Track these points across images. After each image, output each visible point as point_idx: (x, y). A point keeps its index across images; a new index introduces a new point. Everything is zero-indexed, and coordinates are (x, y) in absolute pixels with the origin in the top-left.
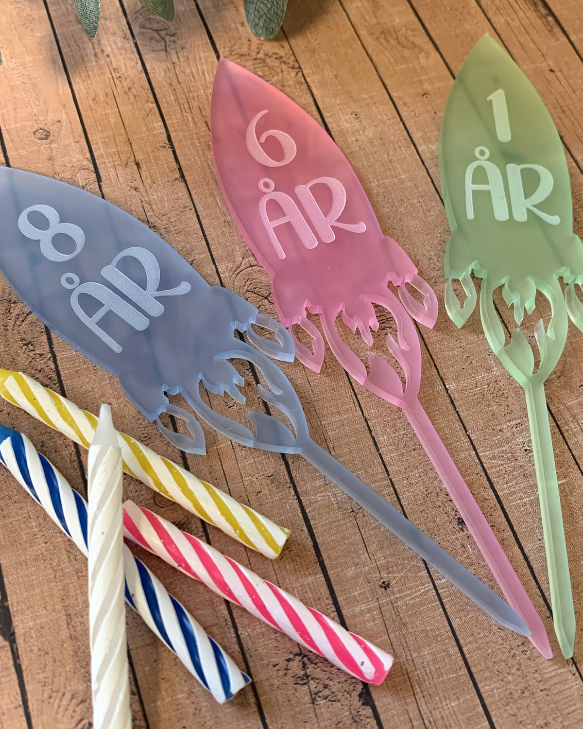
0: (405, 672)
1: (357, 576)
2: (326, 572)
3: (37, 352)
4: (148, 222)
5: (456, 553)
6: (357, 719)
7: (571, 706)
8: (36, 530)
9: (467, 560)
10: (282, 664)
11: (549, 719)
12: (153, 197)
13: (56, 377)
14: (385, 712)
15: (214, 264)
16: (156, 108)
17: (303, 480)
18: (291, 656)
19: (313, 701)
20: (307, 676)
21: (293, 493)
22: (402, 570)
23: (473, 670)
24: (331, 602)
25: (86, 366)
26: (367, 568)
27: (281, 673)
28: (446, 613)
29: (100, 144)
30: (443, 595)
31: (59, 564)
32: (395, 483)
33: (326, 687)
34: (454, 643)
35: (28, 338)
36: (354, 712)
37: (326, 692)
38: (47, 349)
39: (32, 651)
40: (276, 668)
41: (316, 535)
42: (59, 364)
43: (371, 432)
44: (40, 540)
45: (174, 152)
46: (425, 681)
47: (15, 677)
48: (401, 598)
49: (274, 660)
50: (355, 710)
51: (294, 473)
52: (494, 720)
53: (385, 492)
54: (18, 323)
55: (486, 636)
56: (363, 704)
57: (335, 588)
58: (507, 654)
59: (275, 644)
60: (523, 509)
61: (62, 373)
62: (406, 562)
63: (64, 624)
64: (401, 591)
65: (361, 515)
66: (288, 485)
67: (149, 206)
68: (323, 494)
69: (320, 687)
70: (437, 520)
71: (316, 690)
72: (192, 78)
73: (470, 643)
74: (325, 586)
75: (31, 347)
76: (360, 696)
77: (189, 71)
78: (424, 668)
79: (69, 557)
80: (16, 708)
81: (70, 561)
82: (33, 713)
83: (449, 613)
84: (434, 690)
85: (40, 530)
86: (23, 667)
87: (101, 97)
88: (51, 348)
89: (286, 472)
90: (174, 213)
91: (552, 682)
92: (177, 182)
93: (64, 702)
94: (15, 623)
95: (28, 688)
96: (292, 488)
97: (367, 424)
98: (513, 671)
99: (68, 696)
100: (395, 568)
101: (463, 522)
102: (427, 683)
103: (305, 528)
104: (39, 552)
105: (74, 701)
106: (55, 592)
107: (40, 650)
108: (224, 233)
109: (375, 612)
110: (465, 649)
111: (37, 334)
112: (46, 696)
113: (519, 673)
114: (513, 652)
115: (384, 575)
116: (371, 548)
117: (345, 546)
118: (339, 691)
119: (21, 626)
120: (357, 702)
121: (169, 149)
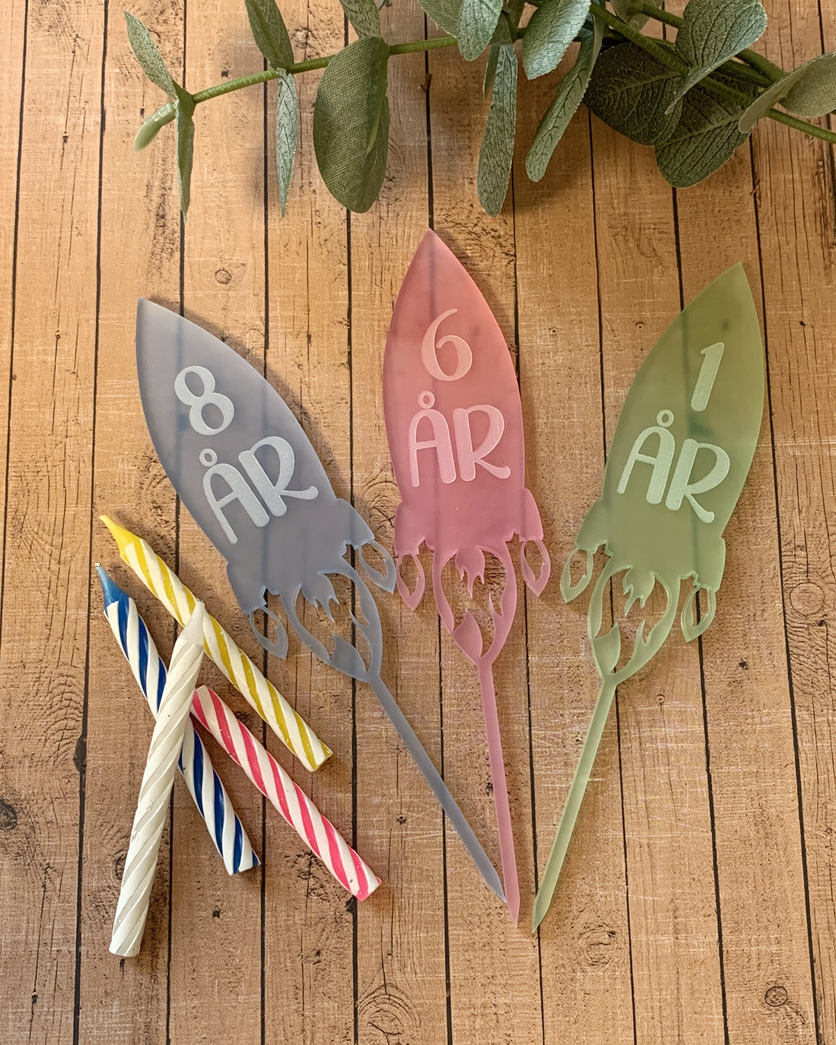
0: (391, 897)
1: (380, 806)
2: (356, 794)
3: (164, 518)
4: (301, 406)
5: (475, 812)
6: (338, 920)
7: (520, 970)
8: (124, 684)
9: (482, 822)
10: (293, 857)
11: (498, 974)
12: (313, 379)
13: (174, 548)
14: (364, 922)
15: (352, 469)
16: (346, 273)
17: (363, 708)
18: (302, 853)
19: (308, 895)
20: (310, 874)
21: (351, 717)
22: (421, 812)
23: (449, 914)
24: (351, 820)
25: (203, 544)
26: (391, 801)
27: (289, 864)
28: (445, 860)
29: (278, 303)
30: (448, 844)
31: (135, 719)
32: (445, 735)
33: (322, 887)
34: (442, 886)
35: (159, 501)
36: (337, 914)
37: (321, 891)
38: (174, 517)
39: (96, 785)
40: (287, 859)
41: (358, 760)
42: (181, 536)
43: (441, 681)
44: (125, 694)
45: (350, 331)
46: (405, 909)
47: (78, 801)
48: (412, 835)
49: (287, 852)
50: (339, 912)
51: (358, 699)
52: (450, 959)
53: (432, 740)
54: (153, 484)
55: (472, 890)
56: (347, 910)
57: (359, 809)
58: (484, 910)
59: (292, 839)
60: (551, 792)
61: (181, 545)
62: (427, 806)
63: (126, 771)
64: (413, 829)
65: (403, 754)
66: (349, 708)
67: (307, 389)
68: (377, 725)
69: (318, 886)
70: (469, 779)
71: (313, 887)
72: (395, 243)
73: (456, 891)
74: (351, 805)
75: (159, 512)
76: (348, 903)
77: (394, 232)
78: (409, 898)
79: (145, 716)
80: (73, 825)
81: (145, 720)
82: (86, 833)
83: (448, 861)
84: (410, 918)
85: (127, 686)
86: (86, 795)
87: (293, 246)
88: (177, 517)
89: (351, 696)
90: (329, 403)
91: (513, 946)
92: (342, 367)
93: (111, 833)
94: (88, 758)
95: (87, 813)
96: (351, 713)
97: (441, 673)
98: (483, 926)
99: (115, 829)
100: (416, 809)
101: (492, 787)
102: (407, 911)
103: (351, 751)
104: (122, 704)
105: (119, 834)
106: (126, 741)
107: (103, 786)
108: (371, 438)
109: (384, 840)
110: (449, 895)
111: (167, 500)
112: (98, 824)
113: (488, 930)
114: (489, 911)
115: (404, 811)
116: (402, 786)
117: (379, 777)
118: (332, 893)
119: (92, 762)
120: (343, 907)
121: (345, 327)
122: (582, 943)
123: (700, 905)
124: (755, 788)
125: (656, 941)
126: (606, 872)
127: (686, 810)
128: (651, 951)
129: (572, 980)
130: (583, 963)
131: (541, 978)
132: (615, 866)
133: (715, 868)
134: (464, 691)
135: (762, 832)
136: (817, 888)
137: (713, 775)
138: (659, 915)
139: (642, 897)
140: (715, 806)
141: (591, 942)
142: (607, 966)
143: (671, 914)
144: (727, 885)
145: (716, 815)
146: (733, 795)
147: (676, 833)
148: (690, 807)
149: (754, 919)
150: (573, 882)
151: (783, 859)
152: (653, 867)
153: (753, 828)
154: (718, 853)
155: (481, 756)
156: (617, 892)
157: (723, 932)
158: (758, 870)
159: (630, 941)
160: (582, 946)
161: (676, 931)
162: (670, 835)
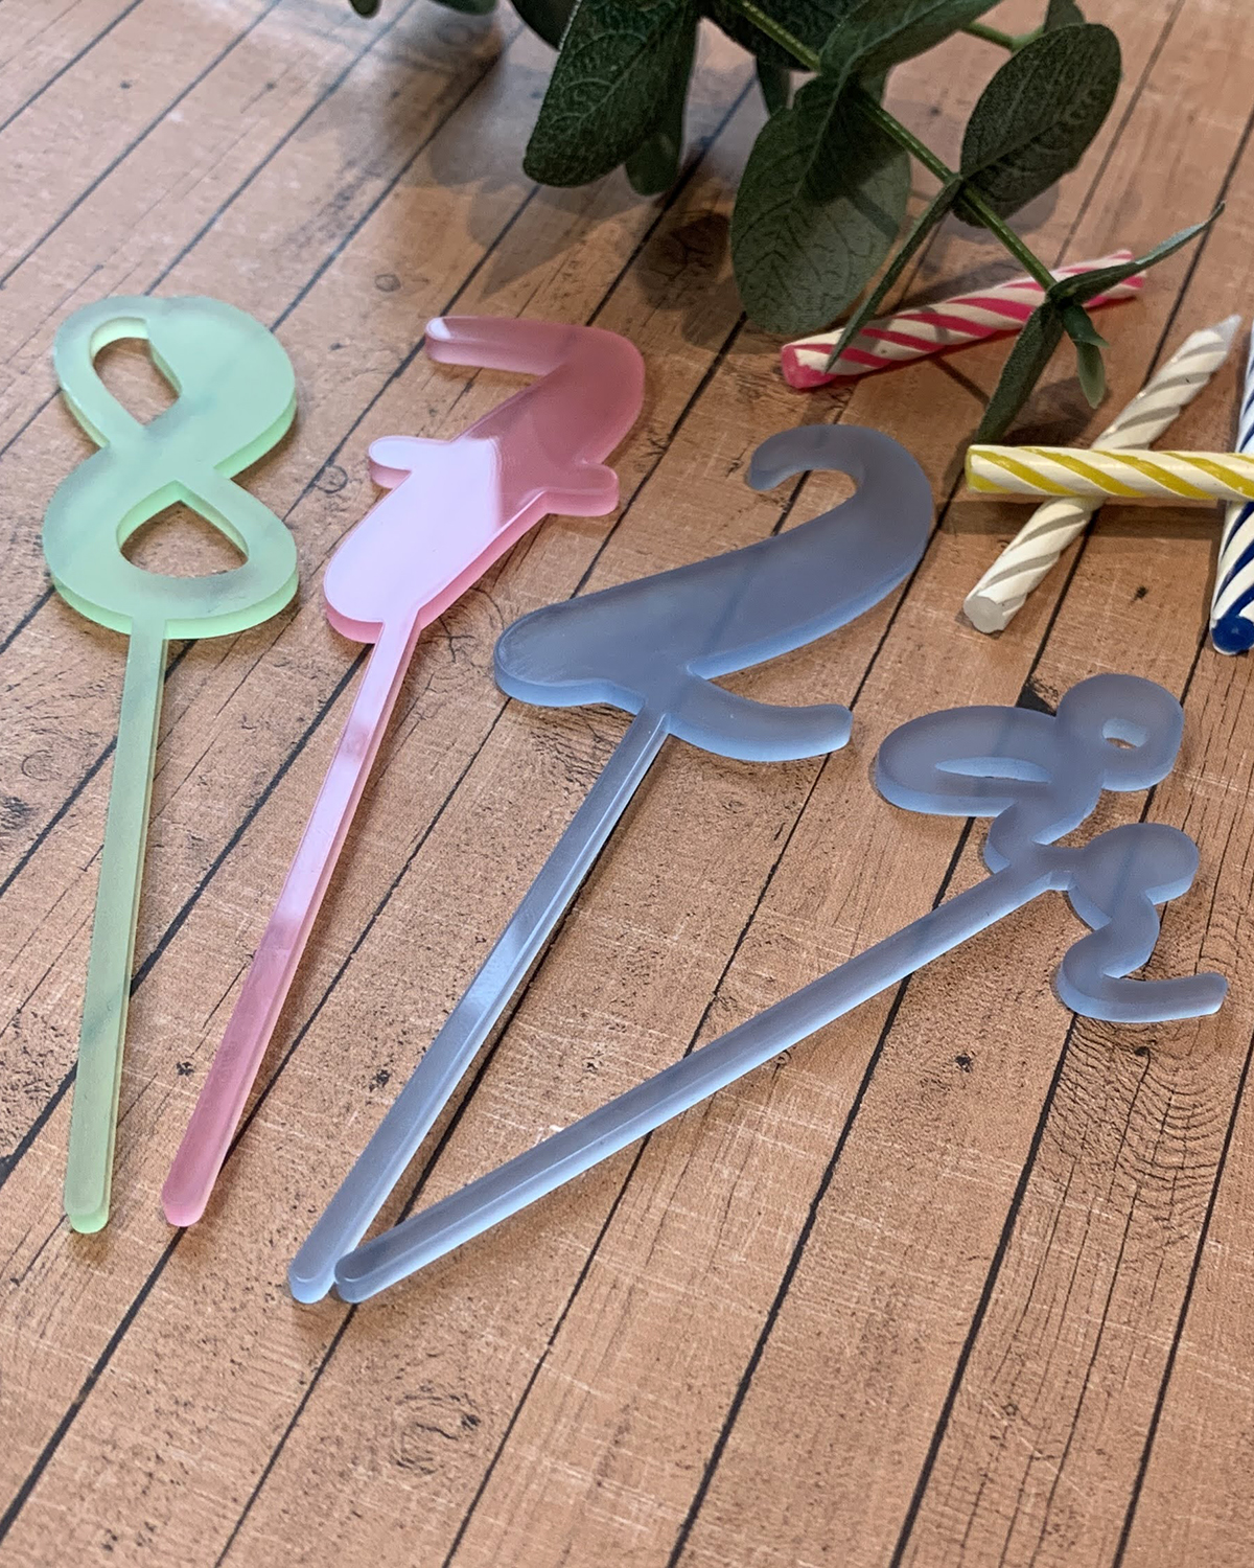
122: (400, 1415)
123: (680, 1441)
124: (892, 1272)
125: (554, 1470)
126: (521, 1305)
127: (736, 1258)
128: (534, 1487)
129: (342, 1475)
130: (383, 1453)
131: (281, 1445)
132: (543, 1302)
133: (744, 1385)
134: (428, 914)
135: (870, 1355)
136: (940, 1508)
137: (819, 1219)
138: (586, 1425)
139: (569, 1378)
140: (798, 1273)
141: (420, 1421)
142: (428, 1478)
143: (611, 1432)
144: (753, 1426)
145: (791, 1288)
146: (842, 1268)
147: (696, 1290)
148: (746, 1256)
149: (777, 1513)
150: (445, 1297)
151: (893, 1425)
152: (620, 1332)
153: (856, 1340)
154: (763, 1359)
155: (396, 1024)
156: (523, 1350)
157: (702, 1512)
158: (830, 1423)
159: (501, 1448)
160: (396, 1418)
161: (604, 1470)
162: (682, 1290)
